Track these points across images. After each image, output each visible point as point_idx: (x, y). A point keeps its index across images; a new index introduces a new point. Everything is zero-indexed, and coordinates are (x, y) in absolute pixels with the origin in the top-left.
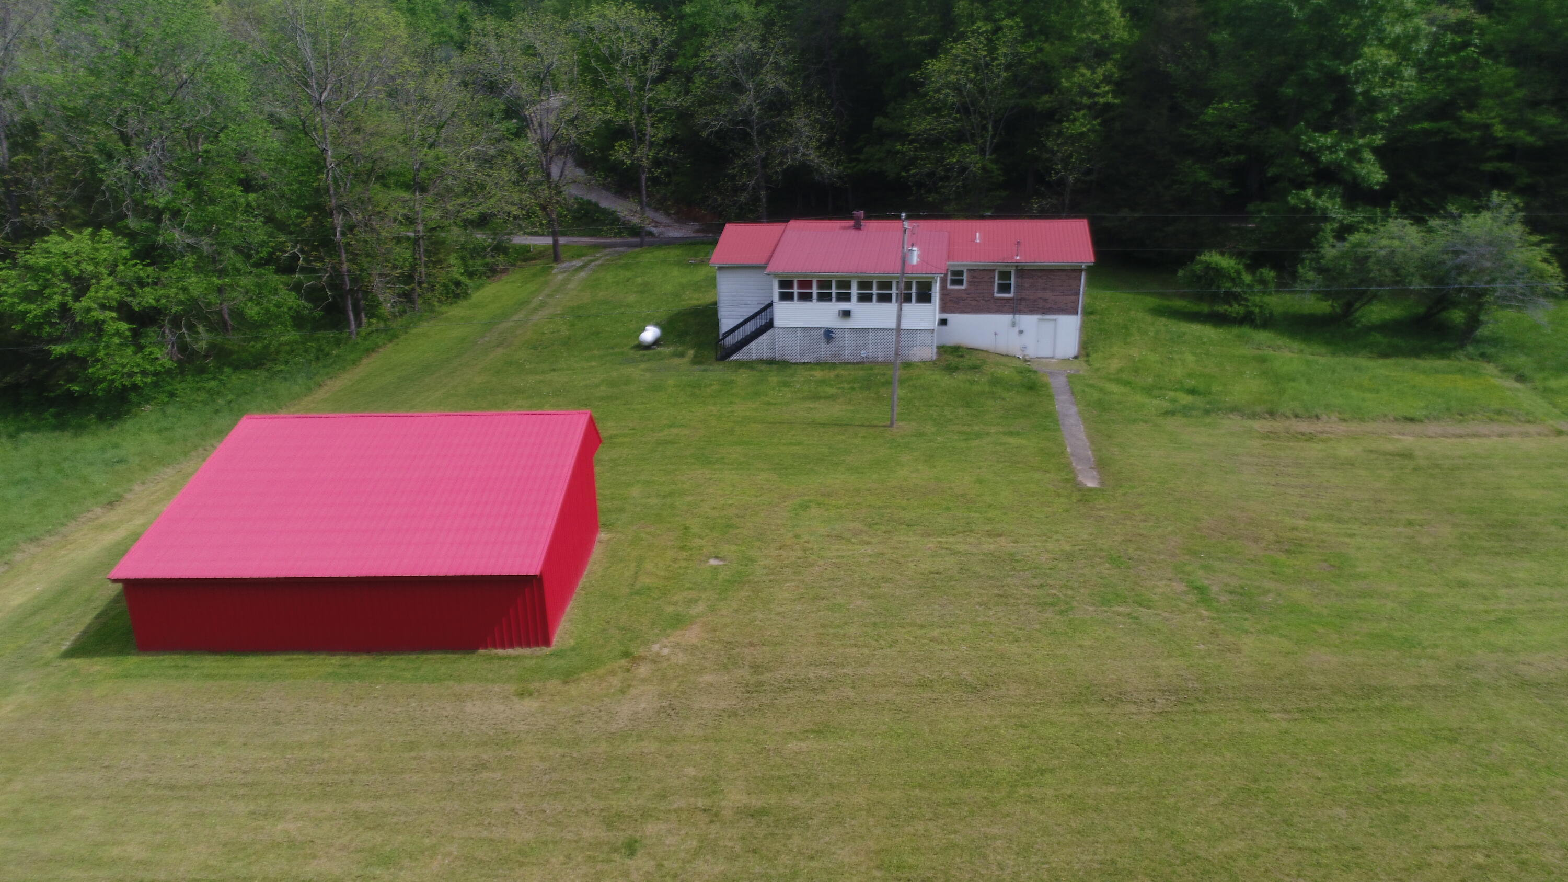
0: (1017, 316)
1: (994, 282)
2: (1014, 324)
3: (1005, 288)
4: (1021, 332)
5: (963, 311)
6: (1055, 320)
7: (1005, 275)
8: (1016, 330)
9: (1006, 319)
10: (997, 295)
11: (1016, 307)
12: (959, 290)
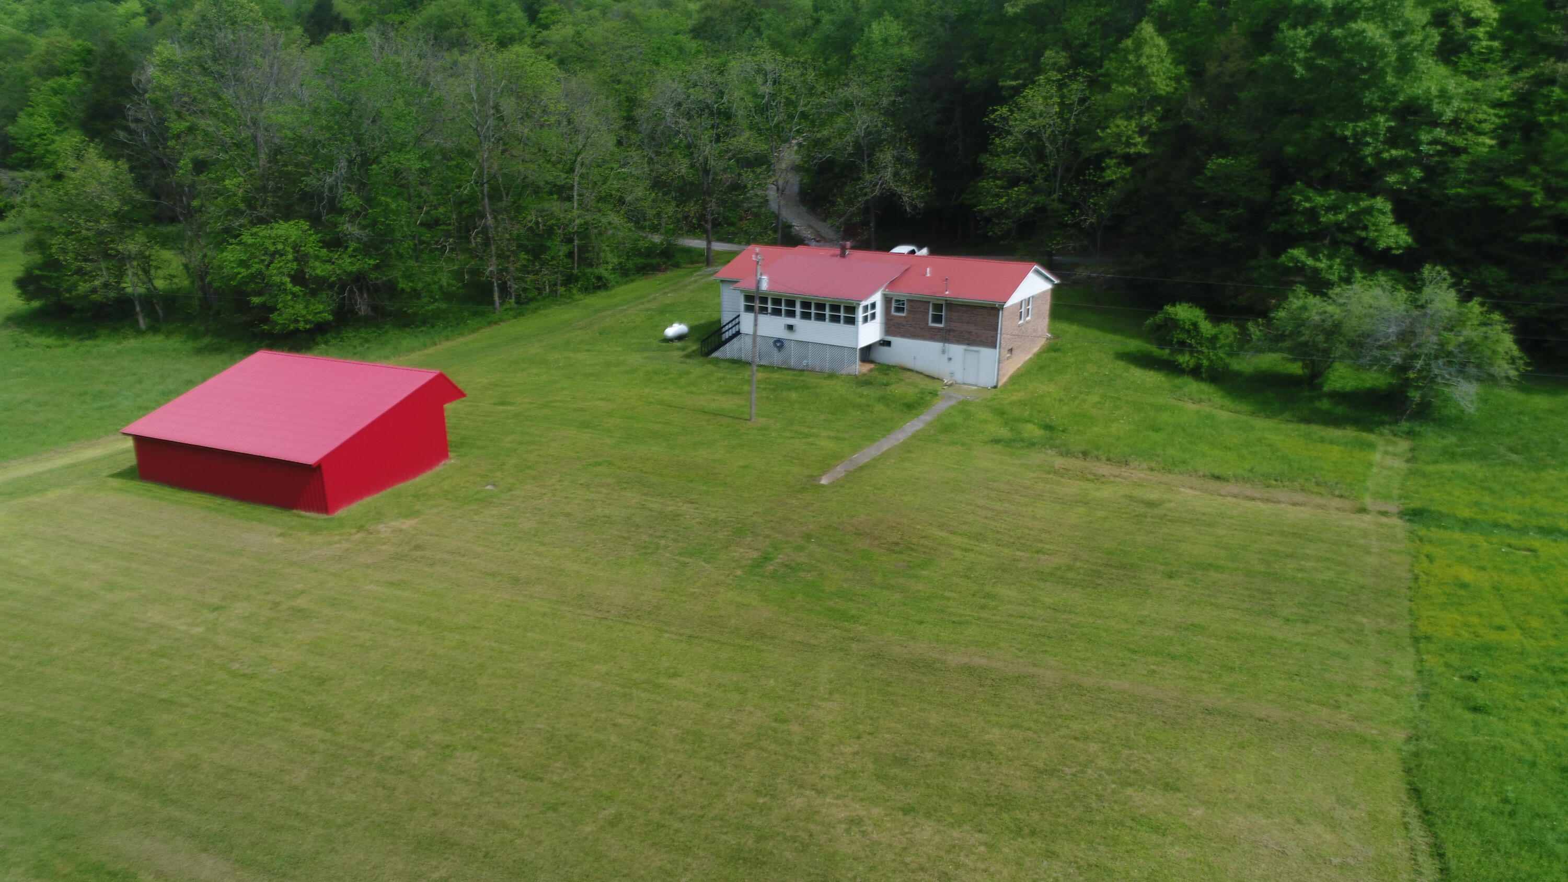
0: (947, 345)
1: (928, 313)
2: (944, 352)
3: (937, 319)
4: (950, 359)
5: (904, 335)
6: (978, 351)
7: (938, 307)
8: (945, 357)
9: (937, 346)
10: (931, 324)
11: (946, 336)
12: (900, 317)
